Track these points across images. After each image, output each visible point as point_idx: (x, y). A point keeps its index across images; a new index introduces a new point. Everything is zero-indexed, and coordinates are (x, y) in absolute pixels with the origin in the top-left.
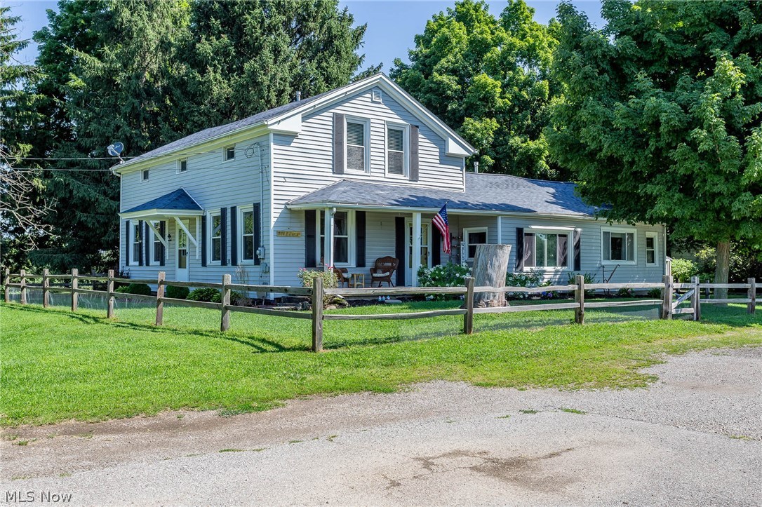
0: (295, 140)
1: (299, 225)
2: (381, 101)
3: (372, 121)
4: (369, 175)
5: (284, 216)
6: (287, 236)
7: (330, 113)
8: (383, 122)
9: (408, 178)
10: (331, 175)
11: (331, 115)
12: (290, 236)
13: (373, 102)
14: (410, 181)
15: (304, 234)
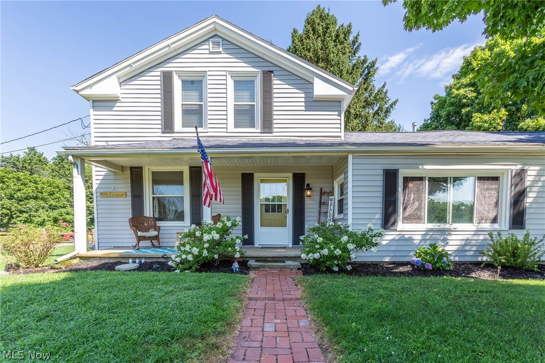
0: (118, 104)
1: (124, 186)
2: (221, 50)
3: (209, 73)
4: (206, 131)
5: (107, 177)
6: (110, 197)
7: (157, 72)
8: (224, 73)
9: (259, 131)
10: (160, 134)
11: (159, 74)
12: (113, 197)
13: (211, 53)
14: (261, 133)
15: (129, 194)
